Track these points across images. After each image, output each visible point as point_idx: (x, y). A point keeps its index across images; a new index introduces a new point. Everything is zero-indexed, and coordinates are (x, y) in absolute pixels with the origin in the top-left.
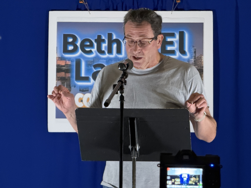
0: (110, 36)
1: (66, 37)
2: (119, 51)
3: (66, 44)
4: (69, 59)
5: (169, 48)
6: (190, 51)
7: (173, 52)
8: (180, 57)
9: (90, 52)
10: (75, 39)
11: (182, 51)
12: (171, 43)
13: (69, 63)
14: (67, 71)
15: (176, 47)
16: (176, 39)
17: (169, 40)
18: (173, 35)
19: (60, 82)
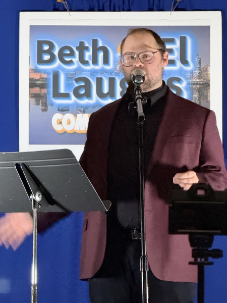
0: (95, 42)
2: (106, 61)
4: (45, 71)
6: (193, 60)
7: (172, 62)
9: (71, 62)
10: (52, 46)
11: (184, 61)
12: (171, 51)
14: (43, 86)
15: (176, 56)
16: (176, 46)
18: (172, 41)
19: (33, 100)
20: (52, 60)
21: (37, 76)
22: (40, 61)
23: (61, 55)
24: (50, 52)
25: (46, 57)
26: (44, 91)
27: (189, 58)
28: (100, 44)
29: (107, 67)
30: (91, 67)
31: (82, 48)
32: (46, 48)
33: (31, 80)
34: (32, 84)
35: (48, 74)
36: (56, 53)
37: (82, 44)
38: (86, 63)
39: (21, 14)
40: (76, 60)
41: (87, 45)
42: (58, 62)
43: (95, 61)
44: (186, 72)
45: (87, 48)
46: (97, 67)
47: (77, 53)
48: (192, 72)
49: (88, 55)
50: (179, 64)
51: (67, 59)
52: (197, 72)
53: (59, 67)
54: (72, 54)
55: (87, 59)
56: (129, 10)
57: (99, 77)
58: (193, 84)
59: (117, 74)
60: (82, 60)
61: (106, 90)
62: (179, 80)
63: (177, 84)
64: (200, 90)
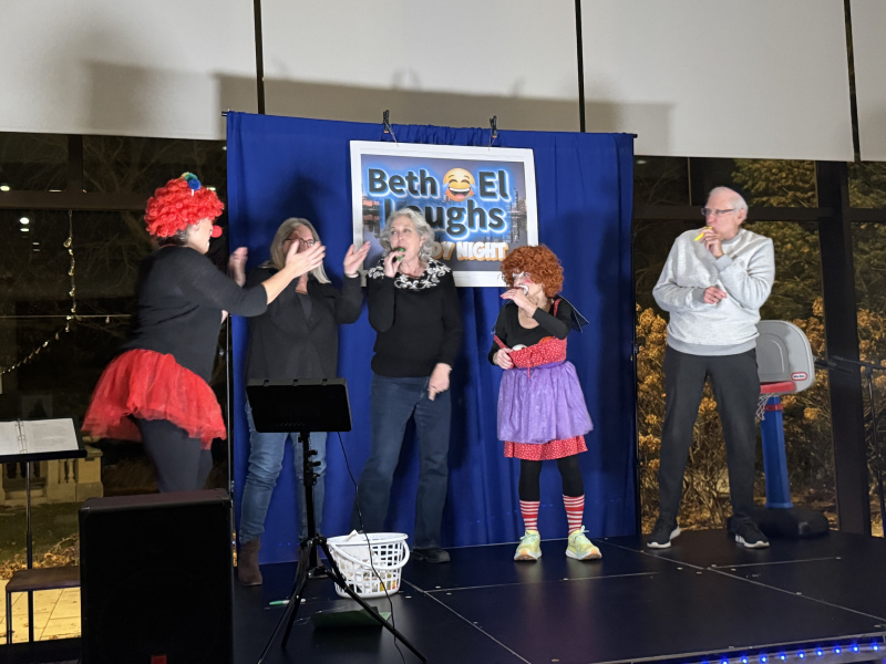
0: (423, 173)
1: (372, 172)
2: (434, 191)
3: (372, 181)
4: (377, 199)
5: (489, 190)
6: (511, 194)
7: (493, 195)
8: (501, 200)
9: (401, 192)
10: (383, 175)
11: (504, 194)
12: (491, 184)
13: (377, 203)
14: (375, 213)
15: (496, 189)
16: (496, 180)
17: (488, 180)
18: (492, 175)
19: (367, 227)
20: (383, 189)
21: (369, 204)
22: (373, 189)
23: (392, 184)
24: (380, 180)
25: (378, 186)
26: (377, 218)
27: (508, 192)
28: (428, 175)
29: (435, 198)
30: (420, 196)
31: (411, 178)
32: (378, 176)
33: (364, 206)
34: (366, 211)
35: (381, 202)
36: (387, 182)
37: (410, 173)
38: (415, 192)
39: (352, 142)
40: (406, 189)
41: (415, 175)
42: (389, 190)
43: (424, 191)
44: (506, 203)
45: (416, 178)
46: (425, 197)
47: (406, 183)
48: (511, 204)
49: (417, 184)
50: (499, 196)
51: (398, 188)
52: (515, 205)
53: (391, 195)
54: (402, 183)
55: (416, 189)
56: (451, 144)
57: (428, 205)
58: (512, 215)
59: (445, 204)
60: (412, 190)
61: (435, 218)
62: (500, 212)
63: (498, 215)
64: (518, 221)
